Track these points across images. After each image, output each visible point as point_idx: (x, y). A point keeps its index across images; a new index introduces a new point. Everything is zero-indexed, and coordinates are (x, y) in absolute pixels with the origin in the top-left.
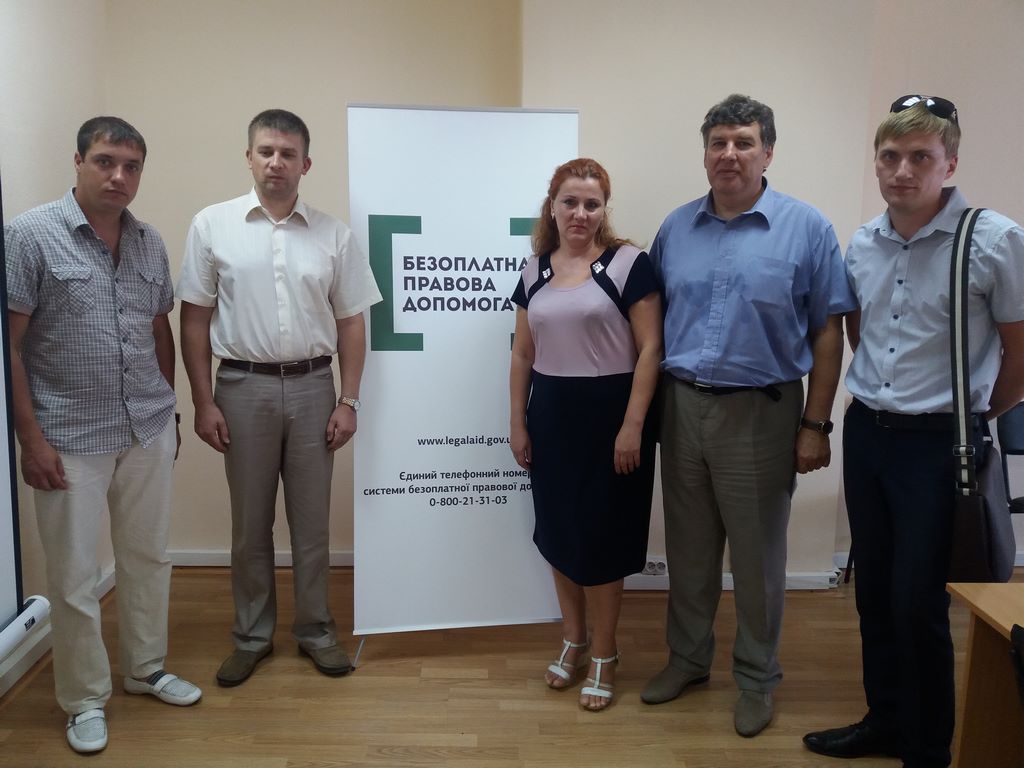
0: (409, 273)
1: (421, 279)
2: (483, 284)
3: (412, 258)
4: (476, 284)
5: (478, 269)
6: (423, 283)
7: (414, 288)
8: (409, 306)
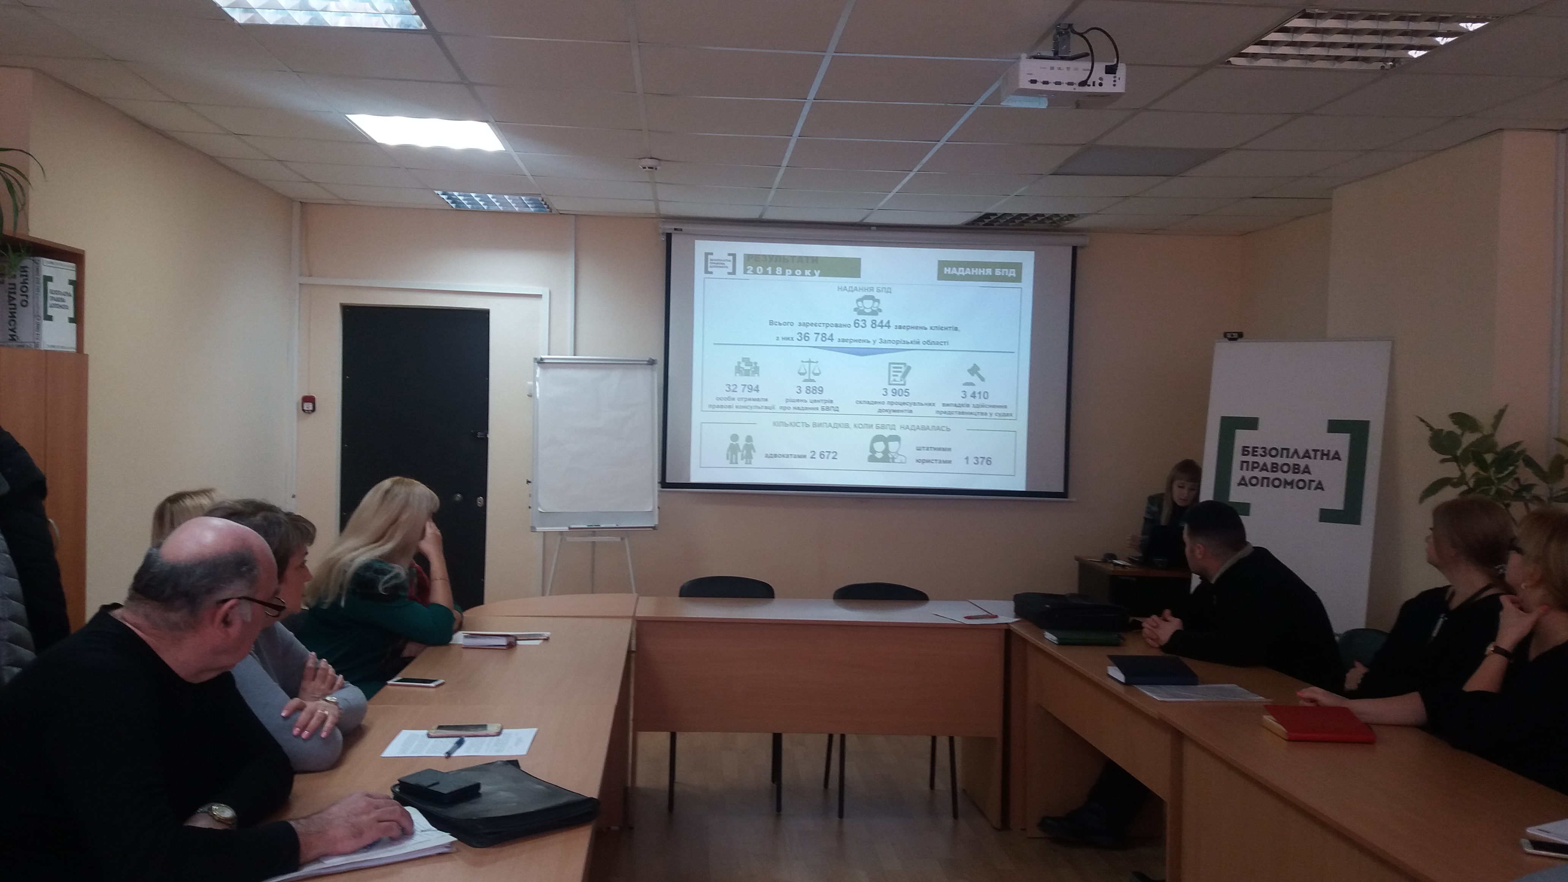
0: (1245, 458)
1: (1254, 462)
2: (1302, 469)
3: (1248, 447)
4: (1296, 469)
5: (1299, 457)
6: (1255, 466)
7: (1247, 470)
8: (1243, 482)
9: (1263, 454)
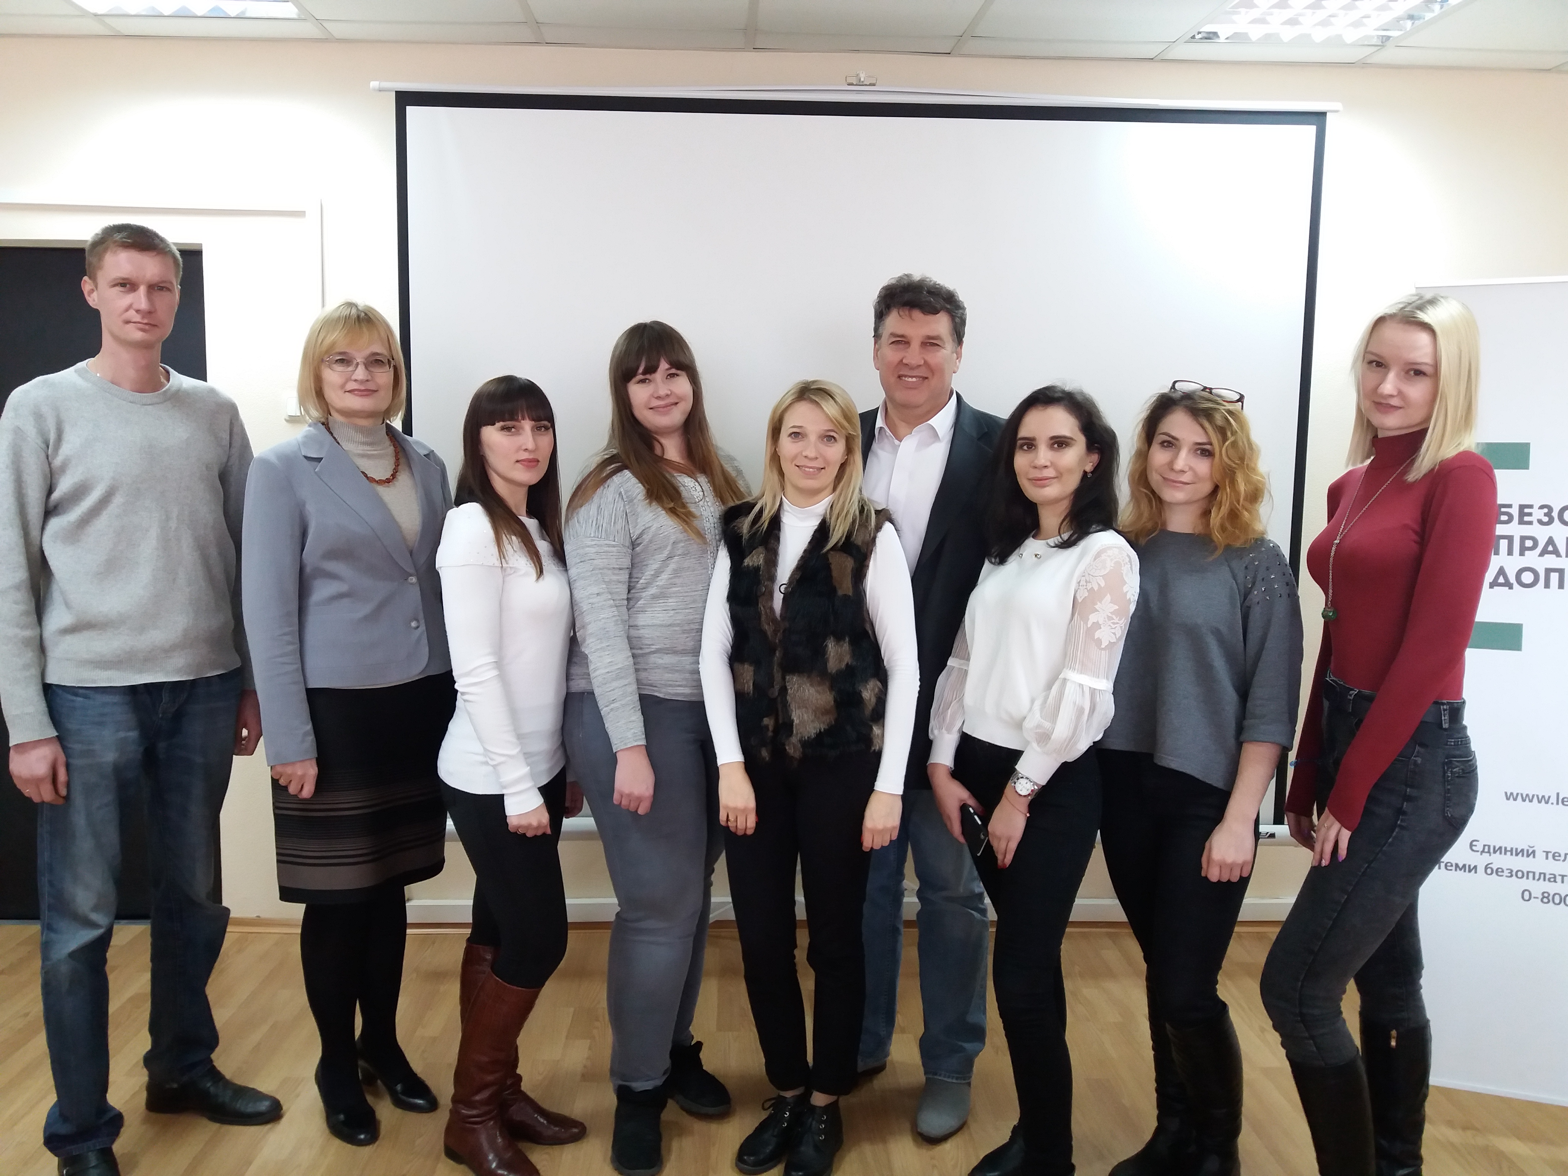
1: (1523, 539)
3: (1510, 506)
6: (1527, 545)
7: (1510, 552)
8: (1500, 580)
9: (1546, 519)
